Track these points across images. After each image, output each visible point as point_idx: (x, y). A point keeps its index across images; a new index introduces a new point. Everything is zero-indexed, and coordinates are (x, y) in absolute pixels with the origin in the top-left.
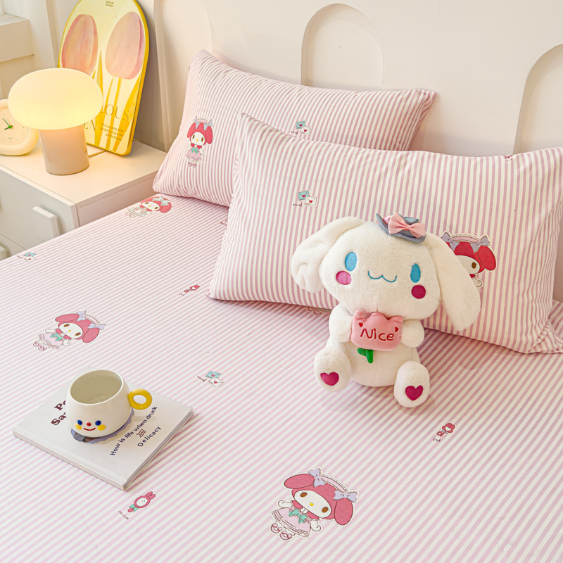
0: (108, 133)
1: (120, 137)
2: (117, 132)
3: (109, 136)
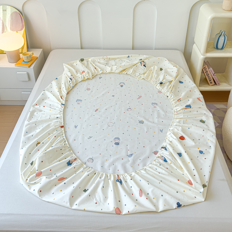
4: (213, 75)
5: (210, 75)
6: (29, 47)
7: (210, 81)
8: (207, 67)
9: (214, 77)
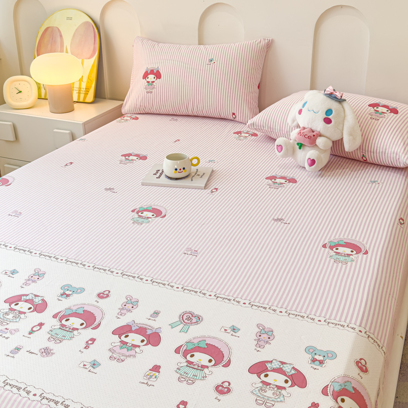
0: (78, 92)
1: (87, 93)
2: (84, 90)
3: (79, 93)
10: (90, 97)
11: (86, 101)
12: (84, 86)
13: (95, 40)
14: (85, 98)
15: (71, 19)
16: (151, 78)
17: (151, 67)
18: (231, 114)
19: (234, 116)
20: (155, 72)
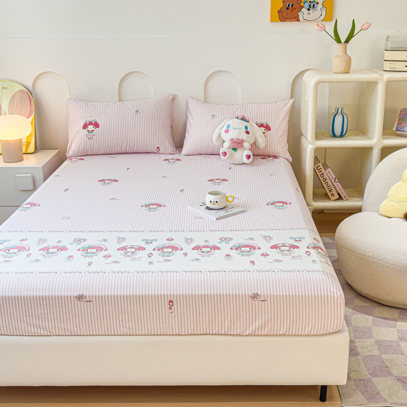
1: (28, 145)
2: (25, 143)
4: (333, 181)
5: (328, 181)
6: (38, 147)
7: (331, 193)
8: (321, 167)
9: (335, 184)
10: (32, 148)
11: (28, 152)
12: (24, 140)
13: (30, 104)
14: (27, 149)
15: (6, 88)
16: (91, 128)
17: (88, 120)
18: (156, 148)
19: (158, 149)
20: (93, 123)
